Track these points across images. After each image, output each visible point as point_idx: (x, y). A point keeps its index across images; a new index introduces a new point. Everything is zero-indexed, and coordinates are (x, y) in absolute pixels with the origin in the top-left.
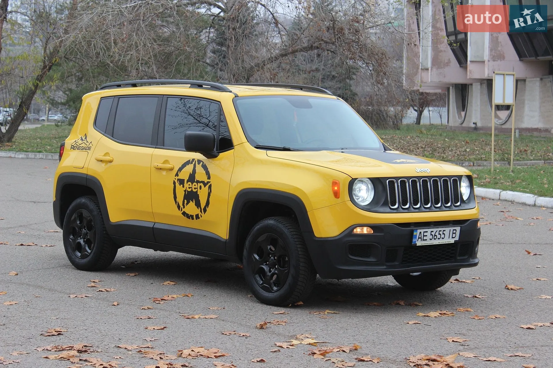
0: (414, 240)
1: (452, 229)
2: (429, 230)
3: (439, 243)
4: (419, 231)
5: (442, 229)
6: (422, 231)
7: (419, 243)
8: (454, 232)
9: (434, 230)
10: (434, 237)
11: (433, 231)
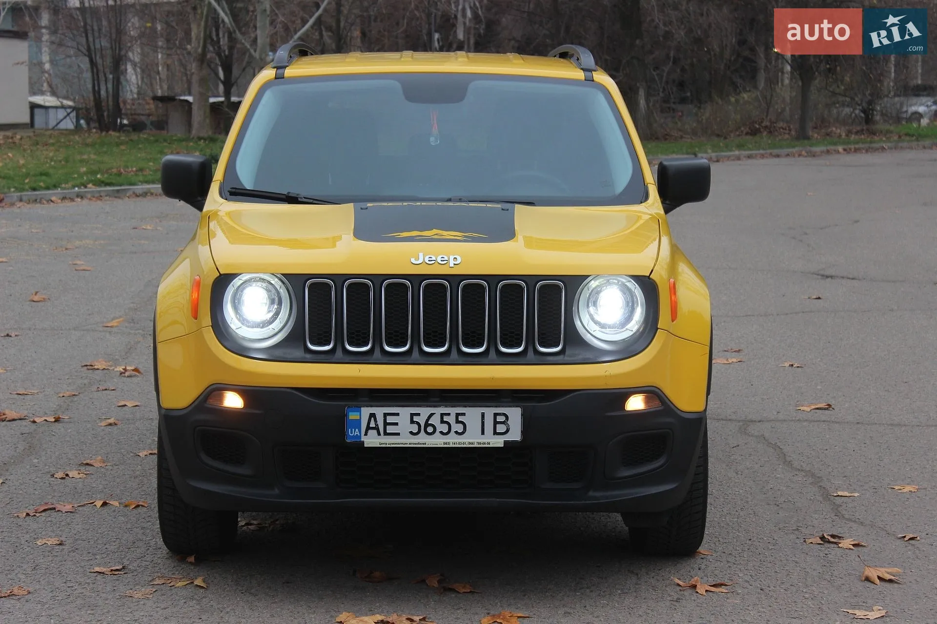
0: (352, 433)
1: (489, 412)
2: (405, 412)
3: (445, 443)
4: (366, 412)
5: (453, 411)
6: (379, 412)
7: (372, 440)
8: (500, 419)
9: (424, 412)
10: (427, 428)
11: (418, 414)
